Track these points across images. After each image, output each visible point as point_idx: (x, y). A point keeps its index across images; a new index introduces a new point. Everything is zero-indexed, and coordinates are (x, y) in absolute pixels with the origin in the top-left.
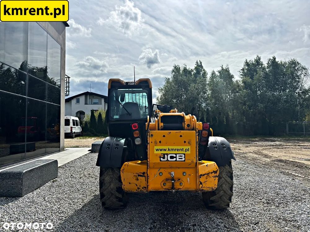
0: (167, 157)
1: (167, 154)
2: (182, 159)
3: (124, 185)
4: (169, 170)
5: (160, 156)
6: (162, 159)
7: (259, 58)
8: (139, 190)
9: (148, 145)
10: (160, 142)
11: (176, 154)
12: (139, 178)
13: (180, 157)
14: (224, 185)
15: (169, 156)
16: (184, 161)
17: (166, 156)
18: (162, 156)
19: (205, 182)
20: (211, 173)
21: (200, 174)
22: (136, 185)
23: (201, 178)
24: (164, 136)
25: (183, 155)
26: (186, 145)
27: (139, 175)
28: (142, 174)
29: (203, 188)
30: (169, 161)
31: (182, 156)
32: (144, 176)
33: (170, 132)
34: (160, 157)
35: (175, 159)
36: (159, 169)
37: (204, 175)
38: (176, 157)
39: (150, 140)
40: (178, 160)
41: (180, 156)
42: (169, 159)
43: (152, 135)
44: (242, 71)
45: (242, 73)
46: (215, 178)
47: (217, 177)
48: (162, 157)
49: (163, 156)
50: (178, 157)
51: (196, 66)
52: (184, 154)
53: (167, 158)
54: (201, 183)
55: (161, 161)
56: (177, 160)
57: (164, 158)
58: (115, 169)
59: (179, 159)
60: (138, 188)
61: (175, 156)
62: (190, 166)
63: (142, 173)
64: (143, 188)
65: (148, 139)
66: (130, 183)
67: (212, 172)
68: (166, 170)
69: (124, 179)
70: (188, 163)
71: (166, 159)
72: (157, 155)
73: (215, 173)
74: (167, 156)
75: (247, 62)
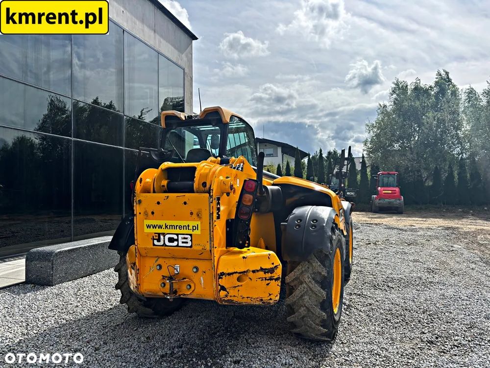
0: (164, 239)
1: (164, 235)
2: (187, 243)
4: (172, 261)
5: (153, 237)
6: (156, 242)
9: (135, 217)
10: (153, 213)
11: (177, 235)
13: (184, 240)
14: (306, 297)
15: (167, 237)
16: (191, 247)
17: (162, 237)
18: (156, 236)
19: (235, 287)
20: (254, 272)
21: (219, 272)
23: (222, 278)
24: (158, 203)
25: (189, 237)
26: (194, 220)
27: (131, 267)
29: (229, 298)
30: (166, 246)
31: (187, 238)
32: (134, 269)
33: (168, 197)
34: (154, 239)
35: (175, 243)
36: (157, 258)
37: (229, 274)
38: (177, 240)
39: (137, 209)
40: (181, 244)
41: (185, 238)
42: (167, 243)
43: (140, 202)
46: (267, 282)
47: (277, 279)
48: (155, 239)
49: (157, 238)
50: (180, 240)
51: (436, 80)
52: (191, 235)
53: (164, 241)
54: (223, 288)
55: (154, 245)
56: (179, 245)
57: (159, 240)
59: (183, 242)
61: (175, 237)
62: (201, 257)
63: (133, 263)
64: (135, 288)
65: (135, 208)
67: (258, 271)
68: (167, 261)
70: (197, 251)
71: (162, 243)
72: (148, 234)
73: (265, 273)
74: (164, 237)
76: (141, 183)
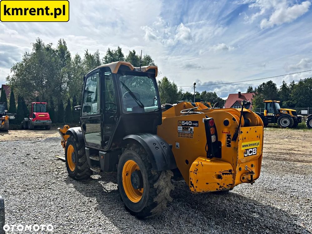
1: (248, 150)
3: (196, 187)
4: (245, 164)
6: (245, 155)
7: (120, 49)
8: (221, 189)
9: (239, 142)
10: (245, 138)
11: (252, 149)
12: (224, 176)
13: (254, 151)
16: (256, 154)
17: (247, 151)
18: (245, 151)
22: (218, 184)
24: (247, 132)
26: (258, 140)
27: (223, 174)
28: (228, 172)
30: (249, 156)
32: (231, 174)
33: (251, 129)
34: (244, 153)
36: (239, 164)
38: (252, 152)
39: (240, 137)
40: (253, 154)
42: (249, 154)
43: (242, 132)
44: (104, 59)
45: (104, 61)
50: (253, 152)
51: (59, 45)
52: (256, 148)
55: (245, 156)
57: (246, 153)
58: (167, 171)
60: (221, 187)
63: (228, 171)
64: (228, 186)
66: (207, 184)
68: (243, 164)
69: (197, 180)
70: (258, 156)
71: (247, 155)
72: (243, 151)
75: (109, 51)
76: (235, 121)
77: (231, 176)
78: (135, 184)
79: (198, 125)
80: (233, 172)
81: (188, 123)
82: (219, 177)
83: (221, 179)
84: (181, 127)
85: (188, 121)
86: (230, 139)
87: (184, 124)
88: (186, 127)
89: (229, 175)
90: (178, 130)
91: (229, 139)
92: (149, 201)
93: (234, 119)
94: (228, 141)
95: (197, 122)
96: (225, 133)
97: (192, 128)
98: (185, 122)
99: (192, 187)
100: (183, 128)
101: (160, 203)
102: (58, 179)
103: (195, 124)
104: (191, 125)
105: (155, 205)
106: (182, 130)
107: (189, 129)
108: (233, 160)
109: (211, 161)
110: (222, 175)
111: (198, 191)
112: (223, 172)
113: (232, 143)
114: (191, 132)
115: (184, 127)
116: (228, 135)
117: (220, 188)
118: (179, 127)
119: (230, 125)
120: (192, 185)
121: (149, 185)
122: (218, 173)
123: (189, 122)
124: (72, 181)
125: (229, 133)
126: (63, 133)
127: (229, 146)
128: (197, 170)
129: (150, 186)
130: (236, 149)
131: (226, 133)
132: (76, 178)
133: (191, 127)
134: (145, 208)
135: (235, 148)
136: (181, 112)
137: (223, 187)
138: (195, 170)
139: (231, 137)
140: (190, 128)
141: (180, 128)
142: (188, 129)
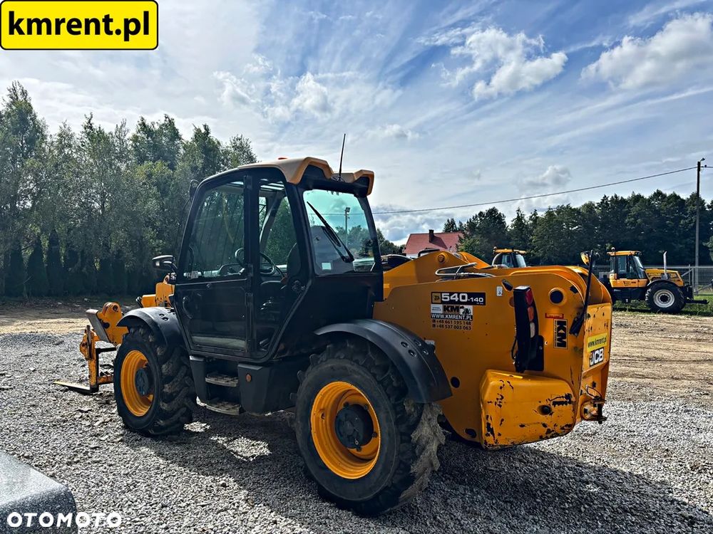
0: (594, 357)
1: (594, 351)
3: (499, 435)
5: (590, 356)
6: (591, 363)
7: (170, 121)
8: (549, 435)
9: (585, 336)
10: (591, 328)
11: (599, 350)
12: (555, 409)
16: (603, 360)
17: (594, 355)
22: (545, 425)
24: (594, 316)
25: (603, 350)
26: (605, 332)
27: (555, 404)
28: (565, 400)
30: (595, 364)
31: (602, 352)
32: (570, 402)
33: (598, 308)
34: (590, 359)
38: (598, 356)
40: (600, 359)
42: (595, 360)
43: (589, 316)
50: (600, 356)
52: (603, 348)
55: (590, 366)
57: (592, 359)
58: (433, 404)
60: (550, 431)
61: (598, 353)
63: (563, 397)
64: (562, 428)
65: (585, 324)
66: (522, 426)
69: (502, 420)
71: (593, 362)
72: (588, 354)
76: (575, 293)
77: (569, 406)
78: (348, 437)
79: (484, 302)
80: (573, 399)
81: (459, 297)
82: (545, 410)
83: (551, 414)
84: (441, 306)
85: (459, 294)
86: (564, 329)
87: (448, 300)
88: (451, 307)
89: (566, 404)
90: (432, 312)
91: (562, 331)
92: (397, 471)
93: (573, 289)
94: (559, 334)
95: (483, 295)
96: (550, 317)
97: (470, 307)
98: (450, 296)
99: (491, 435)
100: (445, 309)
101: (420, 475)
102: (102, 439)
103: (476, 300)
104: (466, 300)
105: (409, 480)
106: (441, 312)
107: (462, 311)
108: (571, 373)
109: (525, 378)
110: (552, 407)
111: (501, 442)
112: (556, 400)
113: (569, 340)
114: (465, 317)
115: (448, 307)
116: (559, 323)
117: (547, 433)
118: (432, 306)
119: (564, 301)
120: (490, 430)
121: (399, 437)
122: (544, 403)
123: (461, 295)
124: (141, 439)
125: (563, 318)
126: (105, 321)
127: (563, 344)
128: (502, 397)
129: (401, 438)
130: (579, 351)
131: (555, 318)
132: (152, 432)
133: (466, 307)
134: (386, 488)
135: (575, 348)
136: (436, 273)
137: (553, 431)
138: (497, 399)
139: (568, 326)
140: (463, 307)
141: (437, 309)
142: (457, 309)
